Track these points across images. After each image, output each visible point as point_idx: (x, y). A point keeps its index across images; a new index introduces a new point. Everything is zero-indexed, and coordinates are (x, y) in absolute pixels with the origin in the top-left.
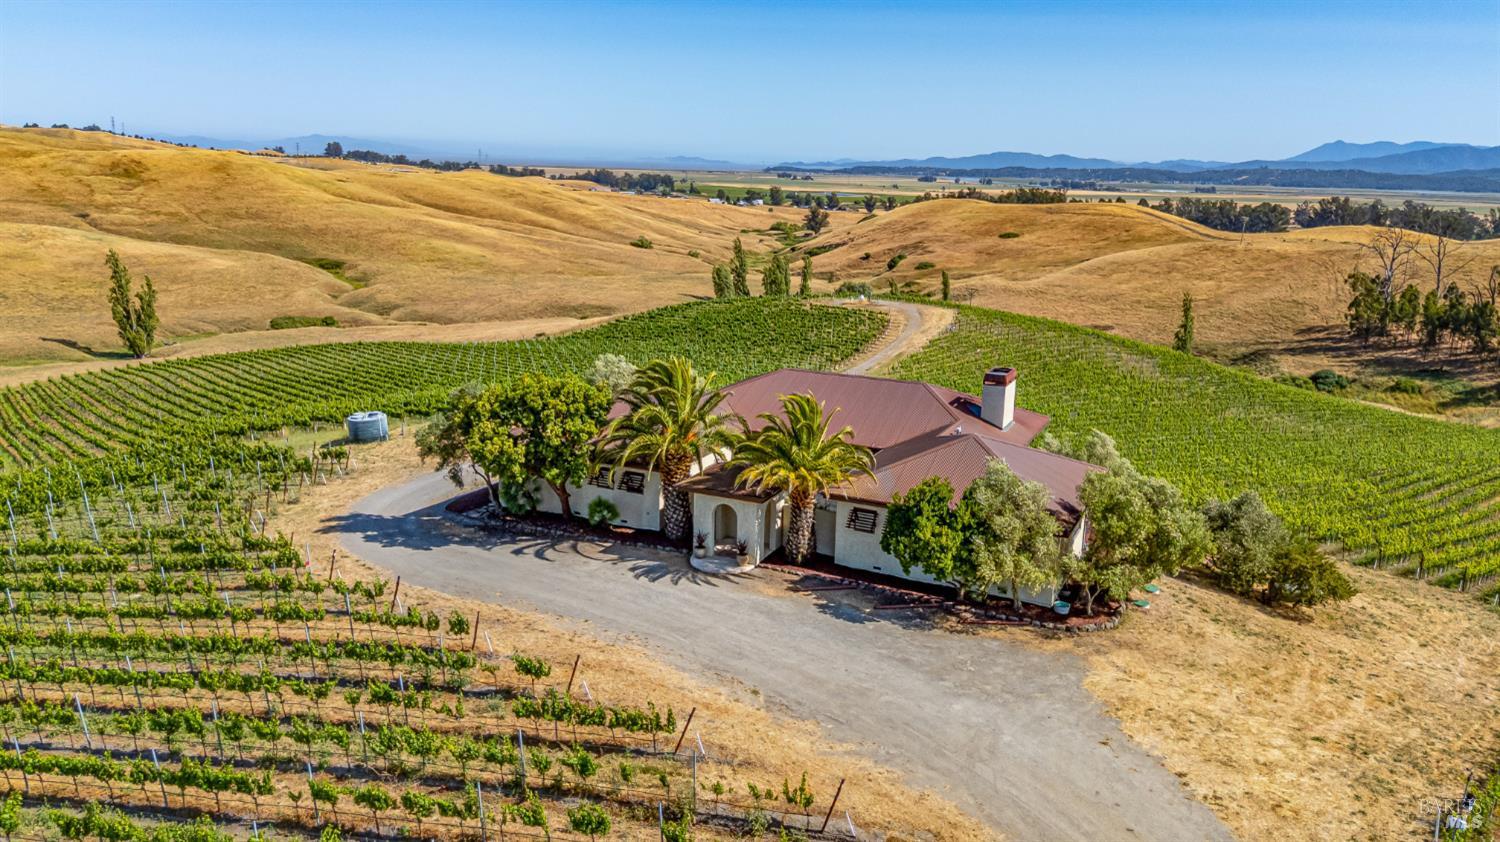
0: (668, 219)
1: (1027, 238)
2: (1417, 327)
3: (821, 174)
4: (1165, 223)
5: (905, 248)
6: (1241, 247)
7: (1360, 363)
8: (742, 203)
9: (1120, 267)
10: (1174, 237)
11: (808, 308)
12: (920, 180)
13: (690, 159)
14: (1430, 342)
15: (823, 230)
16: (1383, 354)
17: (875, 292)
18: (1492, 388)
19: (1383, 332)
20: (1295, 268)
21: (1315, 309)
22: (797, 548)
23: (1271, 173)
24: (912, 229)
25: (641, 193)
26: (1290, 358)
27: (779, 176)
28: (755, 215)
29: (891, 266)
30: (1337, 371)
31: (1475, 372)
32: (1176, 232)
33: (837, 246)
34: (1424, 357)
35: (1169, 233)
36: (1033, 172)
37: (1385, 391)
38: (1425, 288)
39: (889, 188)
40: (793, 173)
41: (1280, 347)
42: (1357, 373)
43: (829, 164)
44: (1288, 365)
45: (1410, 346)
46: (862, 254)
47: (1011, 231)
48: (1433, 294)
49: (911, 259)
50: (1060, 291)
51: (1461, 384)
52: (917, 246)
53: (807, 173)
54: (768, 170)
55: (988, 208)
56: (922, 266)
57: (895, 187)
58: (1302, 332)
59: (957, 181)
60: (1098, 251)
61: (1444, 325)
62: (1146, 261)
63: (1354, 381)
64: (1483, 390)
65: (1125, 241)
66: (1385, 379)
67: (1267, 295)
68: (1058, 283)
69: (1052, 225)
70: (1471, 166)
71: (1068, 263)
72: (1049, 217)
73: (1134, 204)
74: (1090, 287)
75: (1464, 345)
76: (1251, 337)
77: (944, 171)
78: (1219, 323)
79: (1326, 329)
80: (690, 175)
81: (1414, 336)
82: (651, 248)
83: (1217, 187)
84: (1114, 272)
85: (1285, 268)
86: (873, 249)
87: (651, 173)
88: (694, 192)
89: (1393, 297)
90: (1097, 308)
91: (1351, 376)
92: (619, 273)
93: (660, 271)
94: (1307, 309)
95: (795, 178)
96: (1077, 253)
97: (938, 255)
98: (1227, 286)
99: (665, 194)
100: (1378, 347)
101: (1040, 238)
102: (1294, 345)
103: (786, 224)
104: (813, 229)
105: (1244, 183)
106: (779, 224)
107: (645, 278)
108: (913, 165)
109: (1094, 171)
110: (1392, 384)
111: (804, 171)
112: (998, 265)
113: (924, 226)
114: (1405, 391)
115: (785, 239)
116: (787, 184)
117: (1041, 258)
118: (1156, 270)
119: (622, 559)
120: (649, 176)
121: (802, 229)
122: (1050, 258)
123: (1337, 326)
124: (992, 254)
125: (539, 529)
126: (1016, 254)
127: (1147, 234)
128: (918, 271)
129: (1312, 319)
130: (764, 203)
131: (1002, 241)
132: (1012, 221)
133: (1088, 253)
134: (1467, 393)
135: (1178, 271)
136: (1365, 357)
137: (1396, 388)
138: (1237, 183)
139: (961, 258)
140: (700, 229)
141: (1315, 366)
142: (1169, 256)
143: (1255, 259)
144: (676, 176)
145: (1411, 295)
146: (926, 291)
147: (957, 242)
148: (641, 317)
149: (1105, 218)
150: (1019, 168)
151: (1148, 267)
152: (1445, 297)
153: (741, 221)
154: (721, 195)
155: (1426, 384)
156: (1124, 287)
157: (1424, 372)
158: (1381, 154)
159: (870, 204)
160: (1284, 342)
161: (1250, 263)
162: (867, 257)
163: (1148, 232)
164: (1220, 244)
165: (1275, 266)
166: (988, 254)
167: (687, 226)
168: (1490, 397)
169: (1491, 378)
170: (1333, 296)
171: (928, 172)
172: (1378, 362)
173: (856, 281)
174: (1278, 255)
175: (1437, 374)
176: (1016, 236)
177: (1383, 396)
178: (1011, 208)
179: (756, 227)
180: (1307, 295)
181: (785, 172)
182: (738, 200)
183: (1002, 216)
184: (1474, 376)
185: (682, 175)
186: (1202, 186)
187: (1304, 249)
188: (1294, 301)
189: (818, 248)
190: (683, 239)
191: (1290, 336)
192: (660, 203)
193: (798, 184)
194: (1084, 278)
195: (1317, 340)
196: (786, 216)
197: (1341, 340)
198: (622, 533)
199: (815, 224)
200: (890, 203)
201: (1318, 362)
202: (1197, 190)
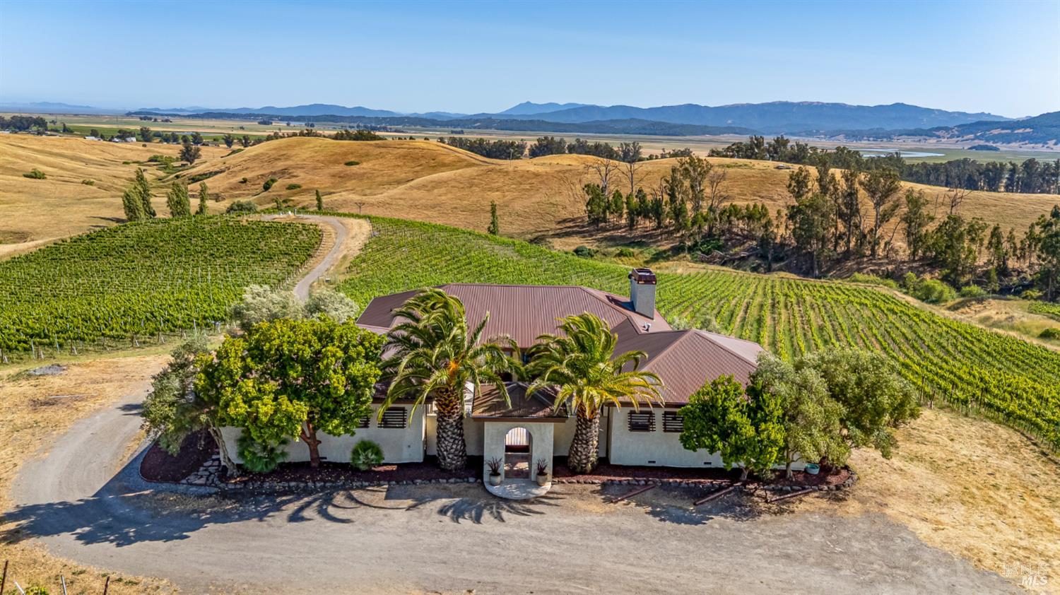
0: (51, 154)
1: (365, 165)
2: (625, 216)
3: (177, 118)
4: (457, 154)
5: (274, 173)
6: (511, 169)
7: (598, 240)
8: (116, 140)
9: (439, 184)
10: (465, 163)
11: (245, 223)
12: (260, 123)
13: (53, 104)
14: (631, 225)
15: (196, 161)
16: (608, 234)
17: (259, 208)
18: (669, 250)
19: (605, 220)
20: (546, 182)
21: (565, 208)
22: (588, 458)
23: (494, 121)
24: (276, 159)
25: (16, 133)
26: (559, 240)
27: (141, 119)
28: (132, 150)
29: (267, 187)
30: (588, 246)
31: (658, 241)
32: (465, 160)
33: (216, 173)
34: (631, 234)
35: (461, 160)
36: (342, 119)
37: (615, 256)
38: (625, 192)
39: (237, 129)
40: (154, 117)
41: (551, 233)
42: (597, 246)
43: (181, 110)
44: (559, 245)
45: (621, 228)
46: (240, 178)
47: (353, 160)
48: (631, 195)
49: (280, 183)
50: (402, 202)
51: (653, 249)
52: (284, 172)
53: (168, 117)
54: (129, 114)
55: (331, 144)
56: (291, 187)
57: (242, 128)
58: (559, 223)
59: (288, 125)
60: (417, 175)
61: (639, 214)
62: (455, 180)
63: (597, 251)
64: (665, 252)
65: (433, 167)
66: (613, 249)
67: (534, 200)
68: (398, 197)
69: (382, 156)
70: (599, 118)
71: (399, 182)
72: (379, 151)
73: (434, 141)
74: (420, 199)
75: (649, 224)
76: (532, 228)
77: (277, 117)
78: (510, 219)
79: (573, 220)
80: (59, 118)
81: (623, 222)
82: (44, 178)
83: (465, 130)
84: (434, 188)
85: (540, 182)
86: (248, 175)
87: (24, 115)
88: (67, 131)
89: (608, 198)
90: (430, 213)
91: (595, 249)
92: (19, 201)
93: (60, 198)
94: (560, 208)
95: (156, 120)
96: (403, 176)
97: (301, 178)
98: (509, 196)
99: (39, 133)
100: (605, 230)
101: (374, 165)
102: (558, 231)
103: (162, 157)
104: (188, 160)
105: (479, 128)
106: (155, 157)
107: (48, 204)
108: (252, 112)
109: (384, 119)
110: (618, 252)
111: (162, 115)
112: (350, 184)
113: (288, 158)
114: (626, 255)
115: (165, 168)
116: (153, 126)
117: (379, 179)
118: (462, 186)
119: (421, 501)
120: (22, 118)
121: (177, 160)
122: (386, 179)
123: (579, 218)
124: (343, 177)
125: (293, 484)
126: (360, 177)
127: (446, 161)
128: (288, 191)
129: (564, 214)
130: (137, 140)
131: (348, 168)
132: (352, 153)
133: (410, 175)
134: (657, 254)
135: (476, 186)
136: (599, 236)
137: (620, 255)
138: (475, 128)
139: (321, 180)
140: (87, 162)
141: (573, 244)
142: (467, 175)
143: (522, 176)
144: (48, 118)
145: (618, 195)
146: (300, 206)
147: (315, 168)
148: (80, 239)
149: (417, 151)
150: (331, 116)
151: (456, 184)
152: (636, 196)
153: (120, 155)
154: (94, 133)
155: (636, 250)
156: (443, 198)
157: (633, 243)
158: (552, 110)
159: (229, 141)
160: (551, 229)
161: (519, 180)
162: (245, 181)
163: (448, 160)
164: (498, 167)
165: (533, 181)
166: (340, 177)
167: (72, 159)
168: (669, 256)
169: (668, 244)
170: (572, 199)
171: (266, 118)
172: (605, 239)
173: (243, 200)
174: (534, 173)
175: (640, 244)
176: (357, 164)
177: (615, 259)
178: (349, 144)
179: (136, 159)
180: (558, 199)
181: (145, 115)
182: (113, 137)
183: (344, 149)
184: (659, 244)
185: (53, 118)
186: (455, 130)
187: (548, 169)
188: (551, 203)
189: (200, 175)
190: (73, 170)
191: (554, 226)
192: (41, 141)
193: (160, 126)
194: (416, 194)
195: (569, 227)
196: (160, 150)
197: (583, 227)
198: (386, 472)
199: (189, 156)
200: (246, 141)
201: (575, 241)
202: (453, 132)
